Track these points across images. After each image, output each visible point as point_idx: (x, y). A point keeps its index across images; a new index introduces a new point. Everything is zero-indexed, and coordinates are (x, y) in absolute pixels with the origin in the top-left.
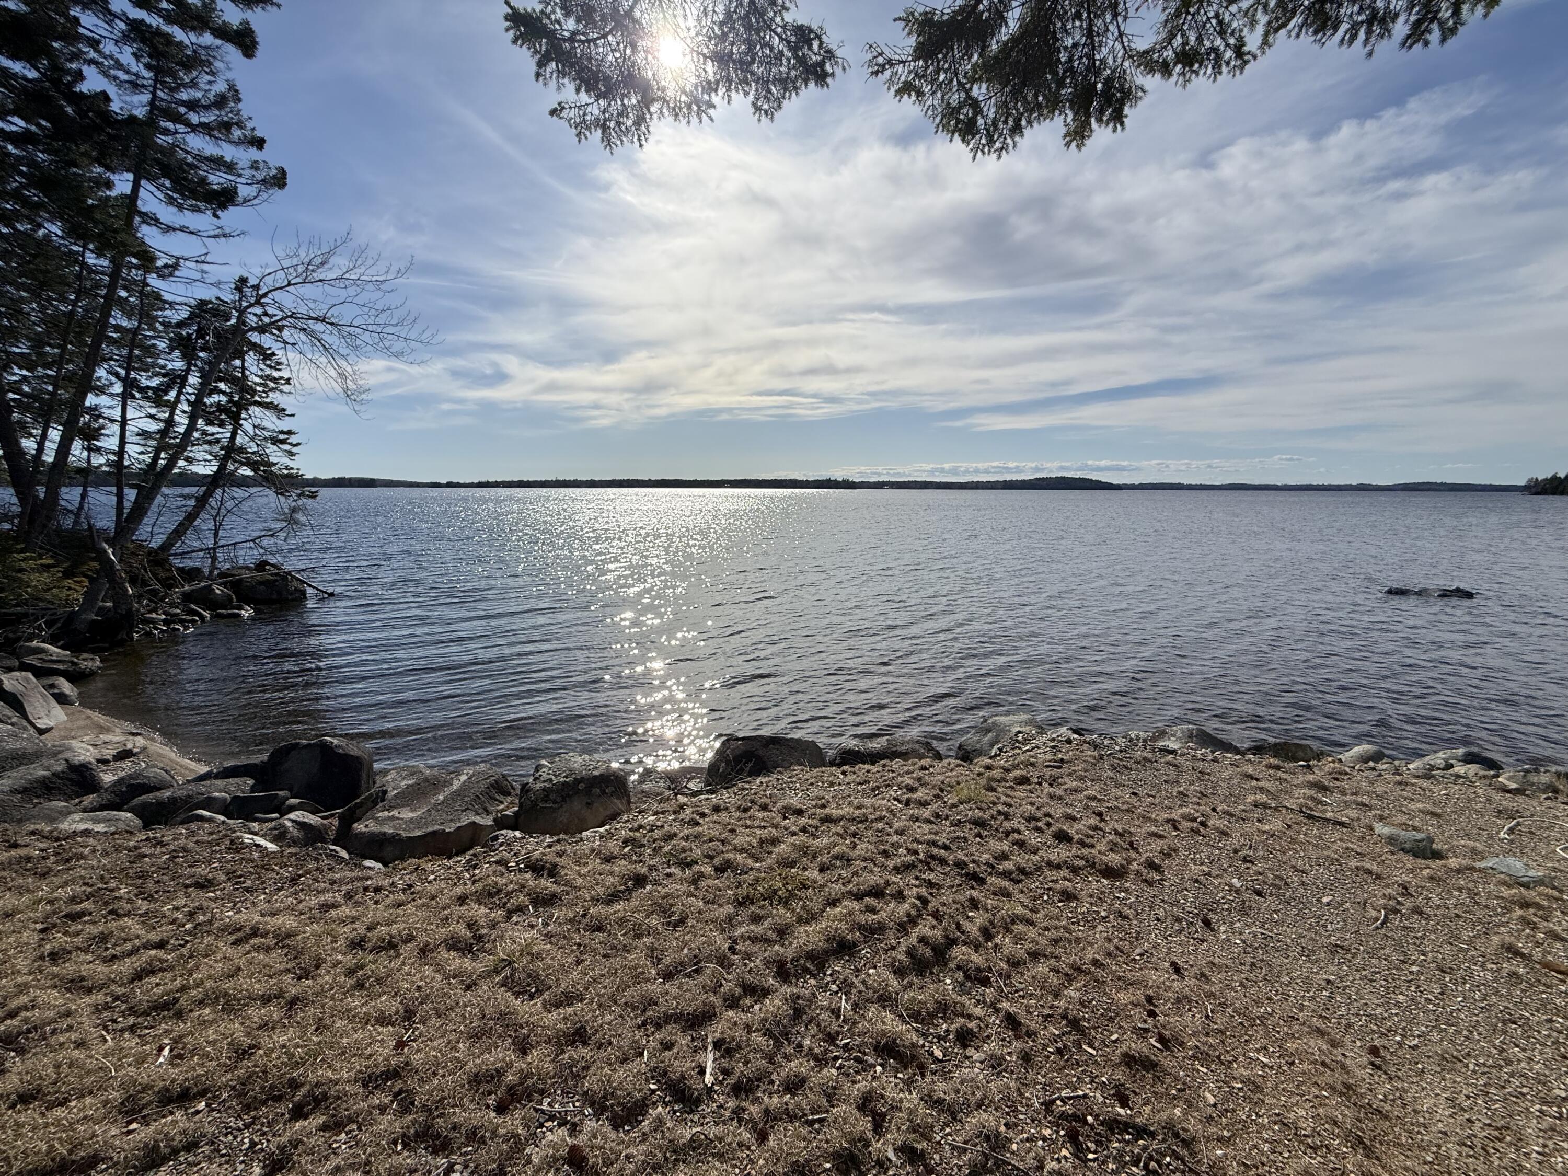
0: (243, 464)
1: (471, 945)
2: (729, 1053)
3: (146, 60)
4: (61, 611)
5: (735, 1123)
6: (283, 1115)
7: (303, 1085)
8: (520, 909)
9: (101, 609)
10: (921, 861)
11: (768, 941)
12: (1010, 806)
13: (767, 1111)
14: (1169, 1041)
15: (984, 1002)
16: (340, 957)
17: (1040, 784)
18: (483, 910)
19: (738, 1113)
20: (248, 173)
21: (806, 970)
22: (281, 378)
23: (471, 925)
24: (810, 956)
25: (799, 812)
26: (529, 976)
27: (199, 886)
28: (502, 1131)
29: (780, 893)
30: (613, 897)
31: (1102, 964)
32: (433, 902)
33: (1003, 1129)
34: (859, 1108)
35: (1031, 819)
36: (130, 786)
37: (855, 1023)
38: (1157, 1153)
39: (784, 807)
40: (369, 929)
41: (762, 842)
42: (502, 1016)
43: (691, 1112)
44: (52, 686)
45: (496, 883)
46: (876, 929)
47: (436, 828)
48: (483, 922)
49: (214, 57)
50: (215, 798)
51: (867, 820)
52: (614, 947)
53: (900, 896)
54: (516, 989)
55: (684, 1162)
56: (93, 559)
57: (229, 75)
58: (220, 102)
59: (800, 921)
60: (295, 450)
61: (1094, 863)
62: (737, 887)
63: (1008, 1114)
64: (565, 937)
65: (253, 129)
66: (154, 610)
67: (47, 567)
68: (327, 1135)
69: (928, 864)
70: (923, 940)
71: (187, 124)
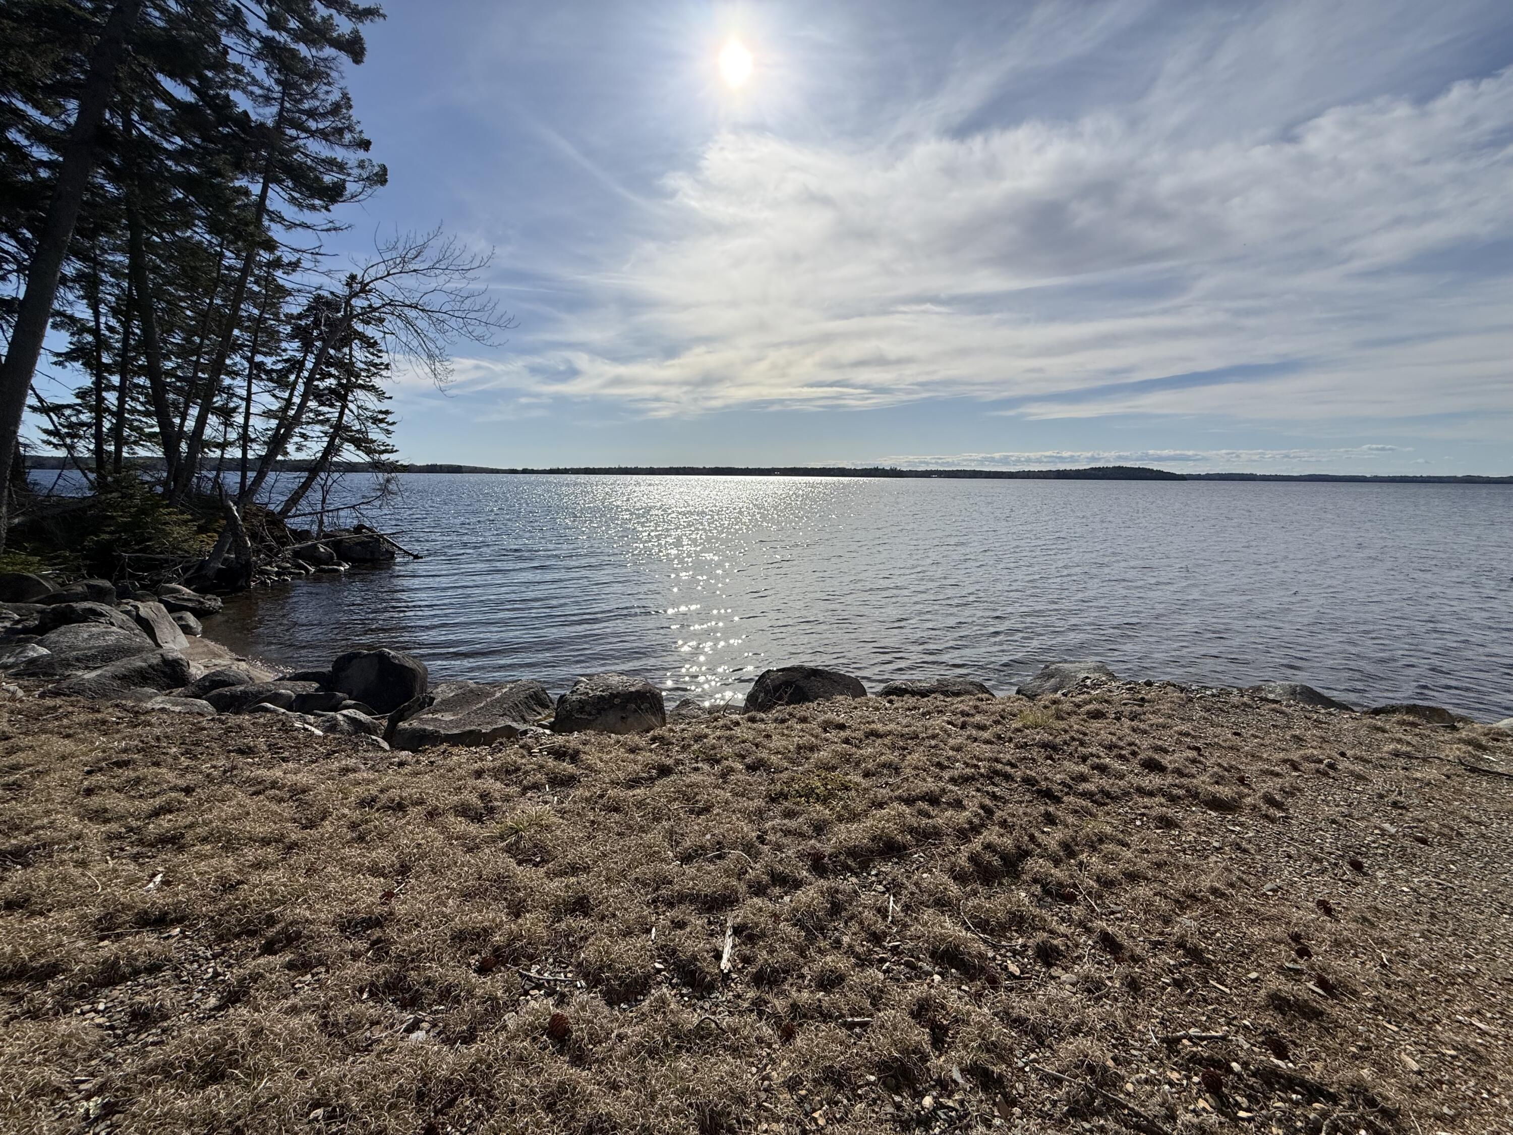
0: (347, 441)
1: (481, 814)
2: (751, 939)
3: (276, 74)
4: (195, 558)
5: (754, 1016)
6: (254, 949)
7: (279, 922)
8: (536, 787)
9: (226, 559)
10: (982, 775)
11: (802, 835)
12: (1085, 734)
13: (794, 1006)
14: (1333, 987)
15: (1071, 920)
16: (346, 811)
17: (1118, 719)
18: (498, 785)
19: (758, 1006)
20: (355, 172)
21: (848, 868)
22: (382, 364)
23: (484, 796)
24: (852, 852)
25: (842, 727)
26: (535, 846)
27: (241, 752)
28: (479, 992)
29: (818, 791)
30: (634, 783)
31: (1224, 894)
32: (450, 775)
33: (1110, 1063)
34: (912, 1014)
35: (1110, 747)
36: (213, 681)
37: (905, 926)
38: (1344, 1122)
39: (825, 722)
40: (382, 791)
41: (799, 747)
42: (500, 879)
43: (702, 998)
44: (181, 618)
45: (515, 762)
46: (931, 834)
47: (473, 728)
48: (497, 795)
49: (330, 68)
50: (281, 695)
51: (917, 737)
52: (630, 827)
53: (958, 804)
54: (520, 857)
55: (688, 1051)
56: (223, 518)
57: (342, 83)
58: (335, 109)
59: (840, 819)
60: (390, 428)
61: (1197, 794)
62: (769, 784)
63: (1115, 1046)
64: (578, 814)
65: (361, 132)
66: (270, 564)
67: (185, 522)
68: (292, 974)
69: (990, 778)
70: (988, 847)
71: (306, 130)
